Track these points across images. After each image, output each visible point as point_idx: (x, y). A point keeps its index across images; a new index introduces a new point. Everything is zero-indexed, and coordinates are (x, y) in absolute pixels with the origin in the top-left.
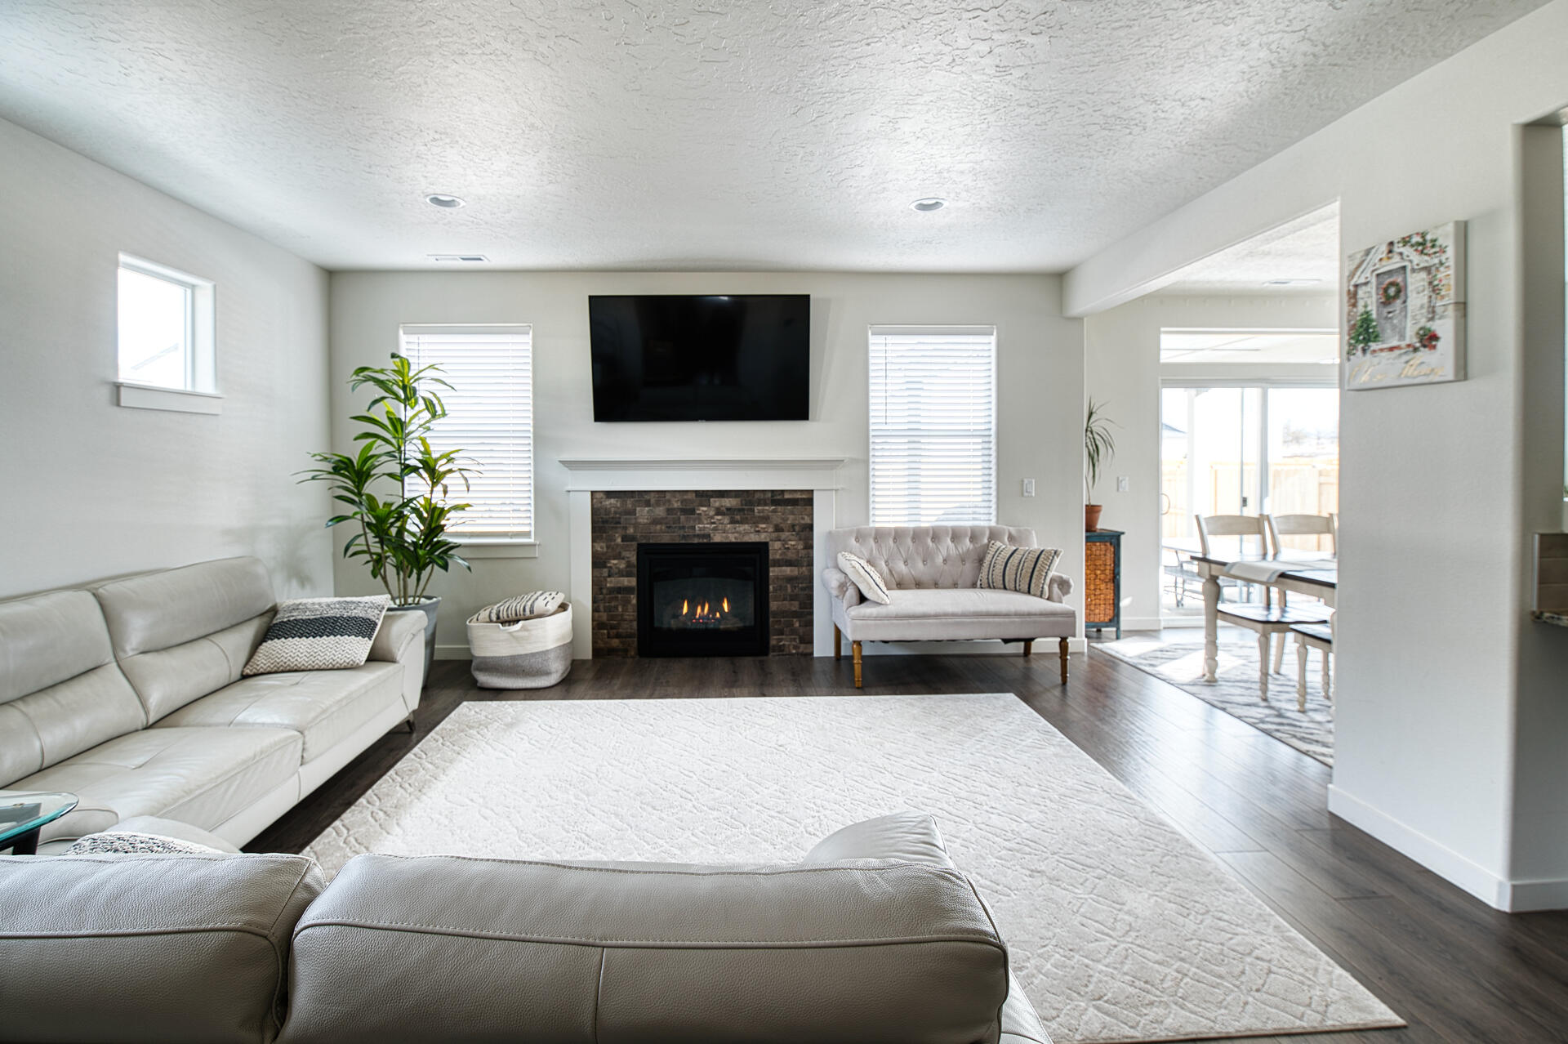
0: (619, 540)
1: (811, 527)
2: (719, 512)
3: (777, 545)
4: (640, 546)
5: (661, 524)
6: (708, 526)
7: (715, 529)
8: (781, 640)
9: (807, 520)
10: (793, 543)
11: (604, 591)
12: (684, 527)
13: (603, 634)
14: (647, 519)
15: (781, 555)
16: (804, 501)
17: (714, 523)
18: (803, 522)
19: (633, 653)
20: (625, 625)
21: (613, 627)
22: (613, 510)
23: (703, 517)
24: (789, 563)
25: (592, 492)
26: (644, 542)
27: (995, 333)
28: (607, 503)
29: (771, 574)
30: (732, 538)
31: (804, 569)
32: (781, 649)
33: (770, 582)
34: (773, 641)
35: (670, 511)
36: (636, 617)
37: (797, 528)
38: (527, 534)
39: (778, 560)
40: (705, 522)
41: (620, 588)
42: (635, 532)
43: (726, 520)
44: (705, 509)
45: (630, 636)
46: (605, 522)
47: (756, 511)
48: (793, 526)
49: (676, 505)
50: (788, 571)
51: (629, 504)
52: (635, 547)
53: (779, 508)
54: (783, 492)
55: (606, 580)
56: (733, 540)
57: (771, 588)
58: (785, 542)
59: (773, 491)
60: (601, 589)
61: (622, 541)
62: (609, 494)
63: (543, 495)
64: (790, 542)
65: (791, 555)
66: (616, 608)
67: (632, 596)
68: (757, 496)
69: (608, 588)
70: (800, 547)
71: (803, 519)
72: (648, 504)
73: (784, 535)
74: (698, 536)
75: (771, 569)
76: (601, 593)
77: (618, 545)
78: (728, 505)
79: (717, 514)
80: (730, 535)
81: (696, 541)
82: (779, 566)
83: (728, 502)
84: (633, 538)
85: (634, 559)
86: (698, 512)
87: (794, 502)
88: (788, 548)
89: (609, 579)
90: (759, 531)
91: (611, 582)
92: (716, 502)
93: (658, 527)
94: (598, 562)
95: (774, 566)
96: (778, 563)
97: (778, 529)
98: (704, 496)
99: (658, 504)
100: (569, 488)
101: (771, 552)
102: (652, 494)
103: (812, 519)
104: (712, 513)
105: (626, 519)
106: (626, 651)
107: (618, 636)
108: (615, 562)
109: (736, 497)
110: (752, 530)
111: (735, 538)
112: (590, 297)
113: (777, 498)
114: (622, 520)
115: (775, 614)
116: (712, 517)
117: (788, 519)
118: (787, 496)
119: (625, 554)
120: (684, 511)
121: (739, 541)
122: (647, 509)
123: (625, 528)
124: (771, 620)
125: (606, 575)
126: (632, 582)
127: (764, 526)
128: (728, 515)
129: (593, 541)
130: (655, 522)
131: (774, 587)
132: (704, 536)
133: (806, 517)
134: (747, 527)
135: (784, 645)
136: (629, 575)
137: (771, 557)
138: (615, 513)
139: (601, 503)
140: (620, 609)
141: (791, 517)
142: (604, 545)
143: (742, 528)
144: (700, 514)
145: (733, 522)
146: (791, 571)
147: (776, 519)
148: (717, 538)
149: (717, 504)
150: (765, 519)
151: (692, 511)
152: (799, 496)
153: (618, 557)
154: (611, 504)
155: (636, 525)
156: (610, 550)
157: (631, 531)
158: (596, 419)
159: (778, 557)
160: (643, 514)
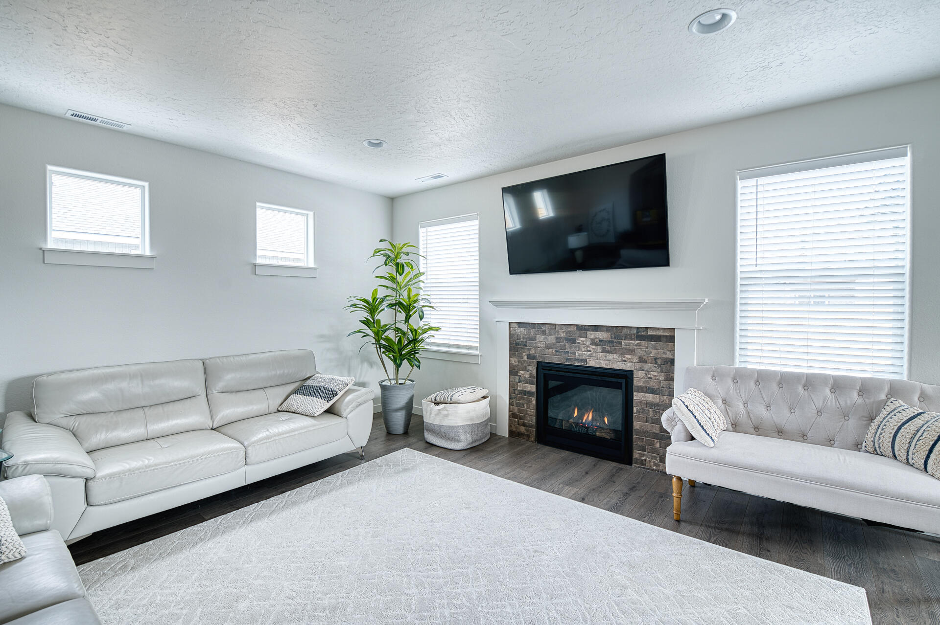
0: (525, 357)
1: (672, 362)
2: (593, 343)
3: (641, 374)
4: (538, 363)
5: (552, 348)
6: (585, 353)
7: (590, 356)
8: (644, 455)
9: (669, 355)
10: (655, 374)
11: (516, 392)
12: (568, 352)
13: (515, 421)
14: (543, 344)
15: (644, 383)
16: (668, 338)
17: (590, 351)
18: (664, 356)
19: (533, 439)
20: (528, 418)
21: (521, 418)
22: (522, 336)
23: (582, 346)
24: (652, 391)
25: (510, 323)
26: (541, 360)
27: (909, 154)
28: (519, 331)
29: (635, 398)
30: (603, 365)
31: (665, 397)
32: (643, 463)
33: (634, 403)
34: (636, 454)
35: (558, 339)
36: (535, 414)
37: (659, 361)
38: (474, 348)
39: (642, 387)
40: (583, 350)
41: (525, 391)
42: (535, 353)
43: (599, 349)
44: (583, 339)
45: (531, 426)
46: (517, 344)
47: (623, 344)
48: (656, 359)
49: (562, 335)
50: (650, 397)
51: (532, 331)
52: (535, 364)
53: (643, 343)
54: (647, 328)
55: (517, 384)
56: (604, 366)
57: (635, 409)
58: (648, 372)
59: (638, 328)
60: (514, 390)
61: (527, 359)
62: (520, 324)
63: (482, 322)
64: (652, 373)
65: (653, 384)
66: (523, 404)
67: (533, 398)
68: (624, 331)
69: (518, 390)
70: (662, 378)
71: (665, 354)
72: (544, 333)
73: (647, 366)
74: (578, 360)
75: (635, 394)
76: (514, 393)
77: (524, 361)
78: (601, 337)
79: (592, 344)
80: (601, 361)
81: (576, 364)
82: (643, 392)
83: (602, 335)
84: (534, 358)
85: (534, 372)
86: (578, 341)
87: (657, 338)
88: (651, 378)
89: (519, 384)
90: (625, 361)
91: (520, 386)
92: (592, 335)
93: (550, 350)
94: (513, 372)
95: (638, 392)
96: (642, 390)
97: (642, 360)
98: (583, 329)
99: (550, 333)
100: (497, 320)
101: (635, 379)
102: (547, 326)
103: (673, 355)
104: (588, 343)
105: (530, 343)
106: (529, 436)
107: (524, 425)
108: (523, 372)
109: (607, 331)
110: (620, 359)
111: (606, 364)
112: (504, 187)
113: (642, 334)
114: (528, 344)
115: (638, 432)
116: (588, 346)
117: (651, 353)
118: (650, 333)
119: (529, 368)
120: (568, 340)
121: (609, 367)
122: (543, 336)
123: (529, 350)
124: (634, 436)
125: (518, 381)
126: (533, 388)
127: (629, 357)
128: (600, 345)
129: (510, 357)
130: (548, 347)
131: (637, 409)
132: (581, 360)
133: (668, 352)
134: (615, 356)
135: (645, 460)
136: (531, 383)
137: (635, 384)
138: (524, 338)
139: (515, 331)
140: (525, 406)
141: (654, 351)
142: (516, 360)
143: (611, 357)
144: (579, 343)
145: (604, 351)
146: (653, 398)
147: (640, 352)
148: (592, 363)
149: (592, 336)
150: (631, 351)
151: (574, 341)
152: (661, 333)
153: (525, 369)
154: (521, 332)
155: (536, 348)
156: (520, 364)
157: (533, 352)
158: (511, 273)
159: (641, 384)
160: (541, 340)
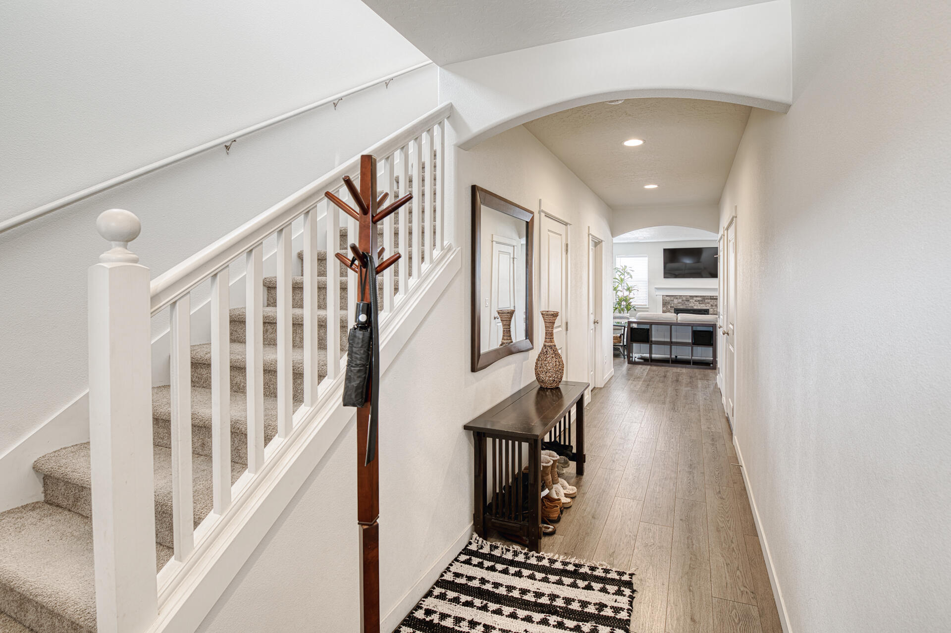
0: (669, 307)
2: (696, 301)
3: (712, 310)
6: (694, 304)
12: (686, 304)
22: (668, 300)
23: (691, 302)
25: (663, 295)
26: (676, 308)
30: (699, 308)
35: (683, 300)
37: (715, 305)
38: (646, 305)
43: (698, 303)
44: (692, 300)
46: (666, 303)
47: (705, 301)
51: (672, 298)
53: (712, 301)
54: (713, 296)
58: (714, 309)
59: (708, 296)
62: (667, 296)
63: (650, 296)
65: (715, 312)
68: (705, 297)
70: (716, 310)
71: (716, 303)
72: (677, 298)
73: (713, 307)
81: (690, 308)
83: (698, 299)
84: (673, 307)
87: (714, 299)
90: (707, 306)
92: (695, 298)
97: (712, 306)
98: (692, 297)
99: (680, 298)
100: (657, 294)
101: (710, 311)
102: (678, 296)
105: (671, 302)
109: (700, 297)
110: (705, 305)
112: (664, 249)
113: (709, 298)
116: (694, 302)
117: (714, 303)
119: (672, 311)
120: (686, 301)
121: (701, 308)
129: (663, 307)
130: (679, 303)
132: (692, 307)
134: (703, 305)
137: (710, 313)
139: (665, 298)
142: (665, 308)
143: (702, 305)
145: (699, 304)
147: (711, 303)
148: (696, 308)
150: (709, 303)
151: (689, 301)
153: (669, 312)
154: (667, 298)
155: (674, 303)
156: (667, 310)
157: (672, 305)
158: (664, 278)
159: (712, 313)
160: (676, 301)
